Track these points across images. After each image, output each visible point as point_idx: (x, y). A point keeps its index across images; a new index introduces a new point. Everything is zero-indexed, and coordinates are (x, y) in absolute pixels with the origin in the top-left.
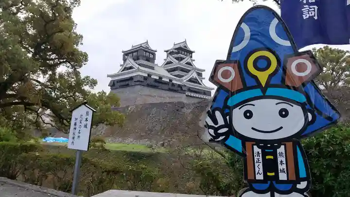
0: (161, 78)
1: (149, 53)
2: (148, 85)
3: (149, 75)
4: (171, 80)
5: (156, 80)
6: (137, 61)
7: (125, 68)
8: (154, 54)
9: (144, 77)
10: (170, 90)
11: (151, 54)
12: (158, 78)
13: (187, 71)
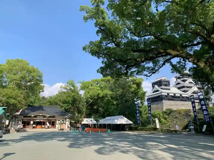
0: (175, 94)
1: (166, 82)
2: (168, 100)
3: (168, 94)
4: (181, 95)
5: (172, 96)
6: (160, 87)
7: (154, 91)
8: (169, 82)
9: (165, 95)
10: (181, 100)
11: (167, 82)
12: (173, 95)
13: (191, 87)
